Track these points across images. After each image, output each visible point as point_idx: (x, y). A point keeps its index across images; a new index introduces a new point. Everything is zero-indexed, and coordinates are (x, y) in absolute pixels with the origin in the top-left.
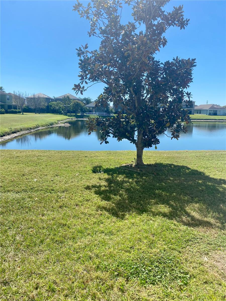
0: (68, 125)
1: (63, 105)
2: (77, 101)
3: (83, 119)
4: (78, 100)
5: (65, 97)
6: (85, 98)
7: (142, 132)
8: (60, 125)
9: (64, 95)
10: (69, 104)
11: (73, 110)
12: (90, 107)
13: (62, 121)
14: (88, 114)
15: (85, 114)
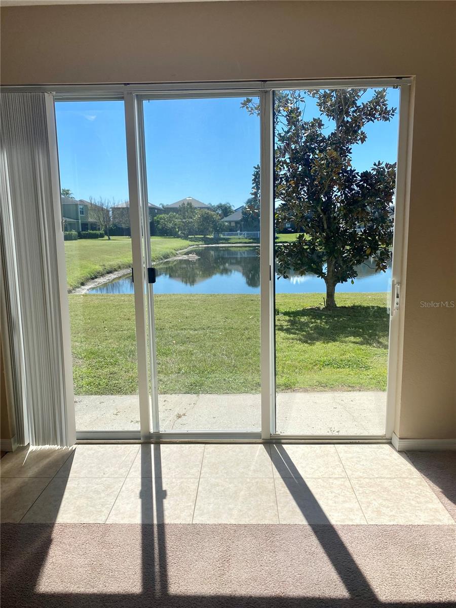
0: (194, 257)
1: (180, 220)
2: (207, 211)
3: (217, 245)
4: (208, 208)
5: (184, 204)
6: (221, 204)
7: (334, 262)
8: (180, 258)
9: (182, 200)
10: (191, 218)
11: (199, 229)
12: (230, 222)
13: (181, 249)
14: (228, 235)
15: (222, 236)
